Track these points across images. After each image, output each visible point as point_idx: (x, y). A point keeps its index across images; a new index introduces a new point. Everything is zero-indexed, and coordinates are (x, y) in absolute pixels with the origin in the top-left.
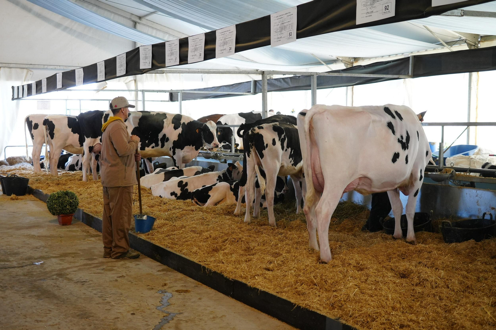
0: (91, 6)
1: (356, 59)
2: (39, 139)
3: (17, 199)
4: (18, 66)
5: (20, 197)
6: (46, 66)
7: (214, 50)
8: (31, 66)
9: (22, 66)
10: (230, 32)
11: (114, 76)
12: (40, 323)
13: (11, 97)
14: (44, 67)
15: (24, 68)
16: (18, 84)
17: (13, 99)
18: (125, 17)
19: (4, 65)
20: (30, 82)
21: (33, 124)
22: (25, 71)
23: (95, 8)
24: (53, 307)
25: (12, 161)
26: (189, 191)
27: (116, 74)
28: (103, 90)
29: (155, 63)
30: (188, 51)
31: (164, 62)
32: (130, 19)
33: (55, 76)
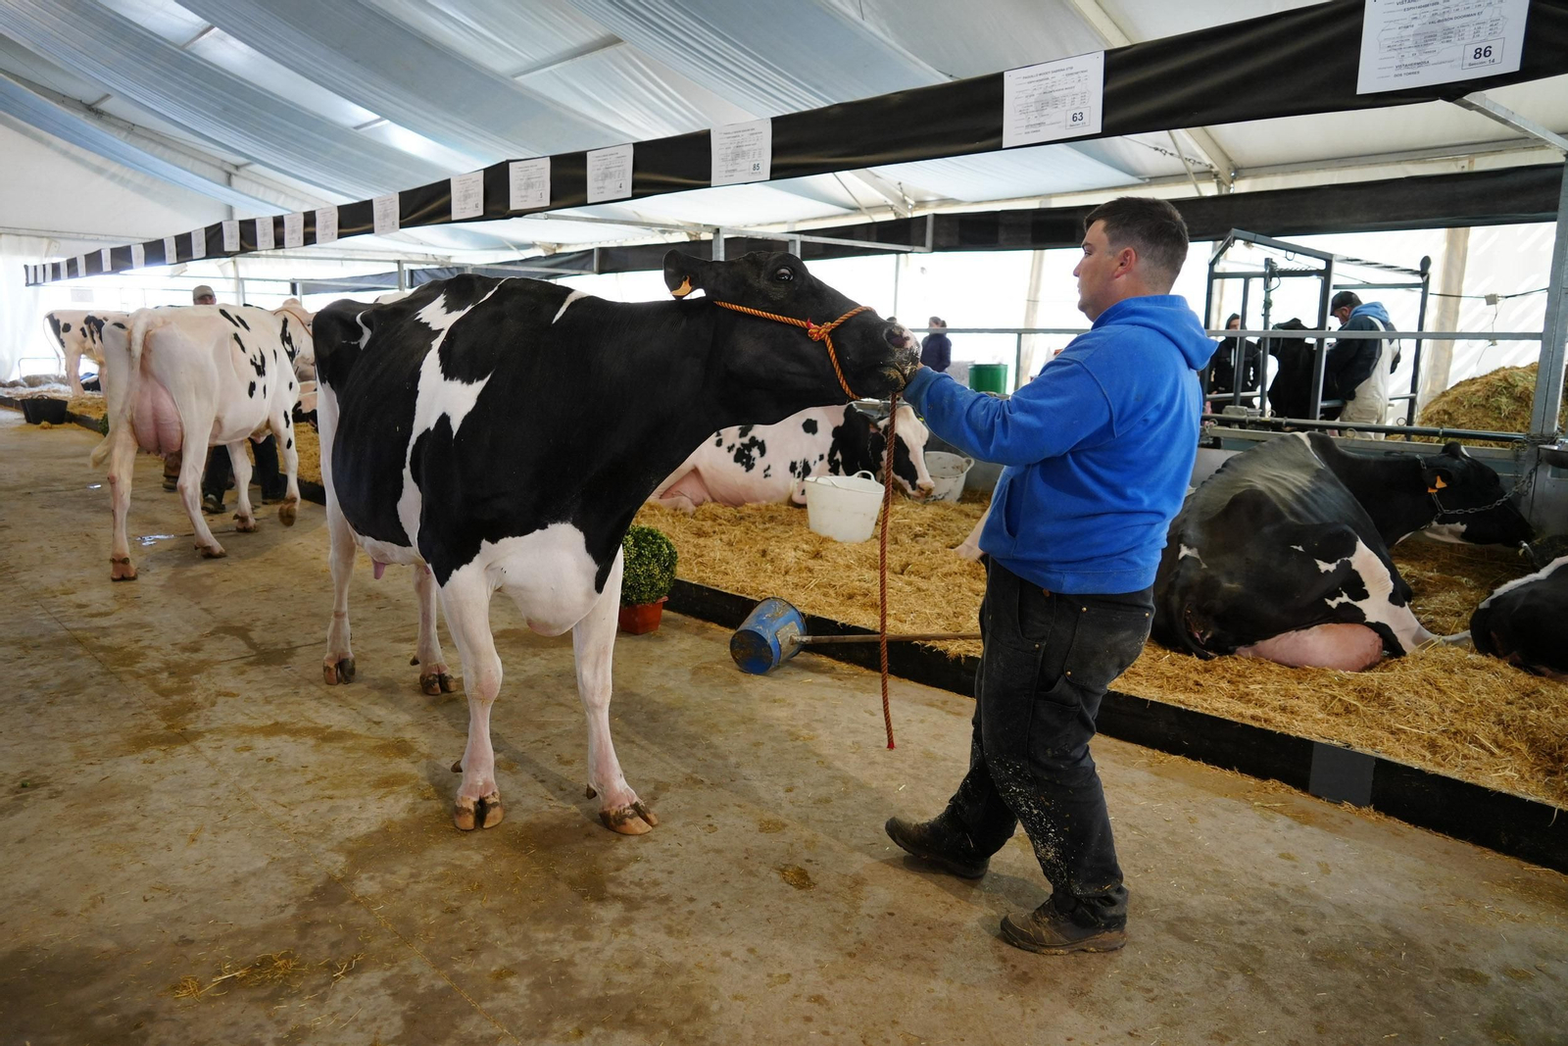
0: (152, 145)
1: (559, 245)
2: (74, 347)
3: (51, 428)
4: (33, 233)
5: (55, 426)
6: (82, 236)
7: (314, 234)
8: (55, 235)
9: (39, 233)
13: (25, 282)
14: (79, 237)
15: (43, 237)
16: (33, 261)
17: (27, 284)
18: (214, 166)
19: (7, 231)
20: (55, 260)
21: (62, 325)
22: (45, 242)
23: (160, 149)
25: (32, 382)
26: (304, 412)
27: (192, 255)
28: (178, 276)
29: (245, 245)
30: (284, 233)
31: (255, 244)
32: (220, 168)
33: (98, 254)
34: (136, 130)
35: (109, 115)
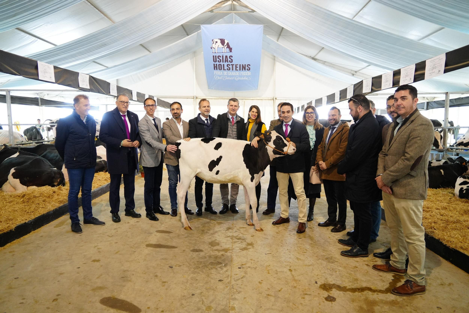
7: (423, 74)
10: (439, 59)
11: (345, 99)
12: (300, 261)
24: (308, 247)
29: (374, 88)
30: (400, 78)
31: (381, 87)
34: (326, 63)
35: (318, 60)
